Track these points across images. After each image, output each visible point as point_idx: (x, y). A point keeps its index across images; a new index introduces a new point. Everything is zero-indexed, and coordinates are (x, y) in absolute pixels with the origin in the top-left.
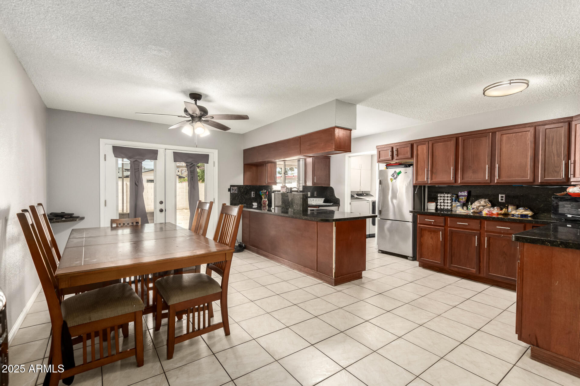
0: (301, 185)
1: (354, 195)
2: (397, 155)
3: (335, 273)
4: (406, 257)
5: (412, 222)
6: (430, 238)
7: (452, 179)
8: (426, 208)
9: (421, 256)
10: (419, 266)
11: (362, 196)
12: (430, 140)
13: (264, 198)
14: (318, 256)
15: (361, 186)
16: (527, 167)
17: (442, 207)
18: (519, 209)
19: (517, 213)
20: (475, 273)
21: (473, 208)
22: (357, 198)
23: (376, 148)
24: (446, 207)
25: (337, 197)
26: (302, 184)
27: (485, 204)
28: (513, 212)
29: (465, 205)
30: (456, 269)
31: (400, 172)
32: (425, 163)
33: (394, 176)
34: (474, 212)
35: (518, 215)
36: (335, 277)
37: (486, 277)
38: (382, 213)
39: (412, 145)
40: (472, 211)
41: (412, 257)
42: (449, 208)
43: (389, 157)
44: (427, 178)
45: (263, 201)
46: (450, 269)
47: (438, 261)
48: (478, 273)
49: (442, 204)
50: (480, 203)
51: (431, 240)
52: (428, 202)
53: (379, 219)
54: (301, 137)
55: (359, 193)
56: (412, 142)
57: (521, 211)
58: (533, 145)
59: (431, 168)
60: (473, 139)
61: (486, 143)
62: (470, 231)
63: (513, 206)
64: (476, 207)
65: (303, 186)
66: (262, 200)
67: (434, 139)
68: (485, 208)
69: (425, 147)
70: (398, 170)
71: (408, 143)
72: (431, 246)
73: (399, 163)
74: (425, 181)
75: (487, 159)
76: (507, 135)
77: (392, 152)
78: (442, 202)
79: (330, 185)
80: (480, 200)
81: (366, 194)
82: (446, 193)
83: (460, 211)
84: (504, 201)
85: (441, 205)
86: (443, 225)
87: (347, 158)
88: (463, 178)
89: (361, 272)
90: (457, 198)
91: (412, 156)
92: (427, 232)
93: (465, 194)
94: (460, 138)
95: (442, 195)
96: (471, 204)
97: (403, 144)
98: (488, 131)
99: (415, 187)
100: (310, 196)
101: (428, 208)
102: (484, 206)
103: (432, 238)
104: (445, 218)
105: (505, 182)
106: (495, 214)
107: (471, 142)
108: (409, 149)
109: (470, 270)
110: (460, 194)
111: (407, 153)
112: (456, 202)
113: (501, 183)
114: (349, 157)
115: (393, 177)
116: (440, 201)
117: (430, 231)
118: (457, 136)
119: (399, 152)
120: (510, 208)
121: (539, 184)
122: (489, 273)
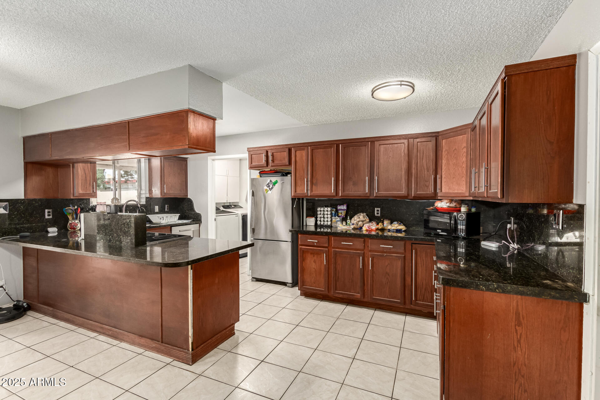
0: (143, 196)
1: (220, 207)
2: (273, 161)
3: (192, 343)
4: (284, 284)
5: (291, 242)
6: (312, 262)
7: (333, 192)
8: (305, 224)
9: (303, 283)
10: (301, 295)
11: (230, 208)
12: (310, 144)
13: (73, 219)
14: (163, 318)
15: (228, 196)
16: (402, 181)
17: (322, 223)
18: (394, 223)
19: (393, 228)
20: (359, 298)
21: (353, 223)
22: (223, 210)
23: (247, 151)
24: (326, 223)
25: (197, 212)
26: (145, 194)
27: (364, 219)
28: (389, 227)
29: (344, 219)
30: (341, 296)
31: (276, 182)
32: (304, 171)
33: (269, 186)
34: (354, 229)
35: (394, 230)
36: (192, 350)
37: (370, 301)
38: (256, 231)
39: (289, 149)
40: (352, 227)
41: (291, 284)
42: (329, 223)
43: (264, 162)
44: (306, 190)
45: (70, 223)
46: (335, 296)
47: (321, 288)
48: (362, 298)
49: (322, 219)
50: (359, 218)
51: (314, 264)
52: (306, 218)
53: (253, 239)
54: (130, 123)
55: (226, 205)
56: (289, 146)
57: (396, 226)
58: (407, 158)
59: (311, 177)
60: (353, 147)
61: (365, 152)
62: (355, 251)
63: (388, 220)
64: (356, 223)
65: (147, 198)
66: (68, 222)
67: (313, 144)
68: (364, 223)
69: (304, 153)
70: (274, 179)
71: (285, 147)
72: (314, 271)
73: (274, 170)
74: (304, 194)
75: (367, 171)
76: (385, 145)
77: (267, 156)
78: (322, 217)
79: (187, 196)
80: (358, 215)
81: (233, 205)
82: (325, 207)
83: (341, 227)
84: (379, 215)
85: (320, 221)
86: (327, 245)
87: (210, 161)
88: (344, 190)
89: (233, 326)
90: (337, 214)
91: (290, 163)
92: (309, 254)
93: (344, 207)
94: (340, 145)
95: (322, 209)
96: (351, 219)
97: (279, 147)
98: (367, 140)
99: (293, 200)
100: (158, 211)
101: (307, 225)
102: (363, 221)
103: (315, 262)
104: (329, 237)
105: (383, 195)
106: (374, 230)
107: (351, 150)
108: (286, 154)
109: (355, 295)
110: (339, 208)
111: (284, 159)
112: (335, 216)
113: (380, 196)
114: (213, 160)
115: (268, 188)
116: (320, 216)
117: (313, 253)
118: (337, 143)
119: (275, 158)
120: (386, 222)
121: (412, 198)
122: (373, 296)
